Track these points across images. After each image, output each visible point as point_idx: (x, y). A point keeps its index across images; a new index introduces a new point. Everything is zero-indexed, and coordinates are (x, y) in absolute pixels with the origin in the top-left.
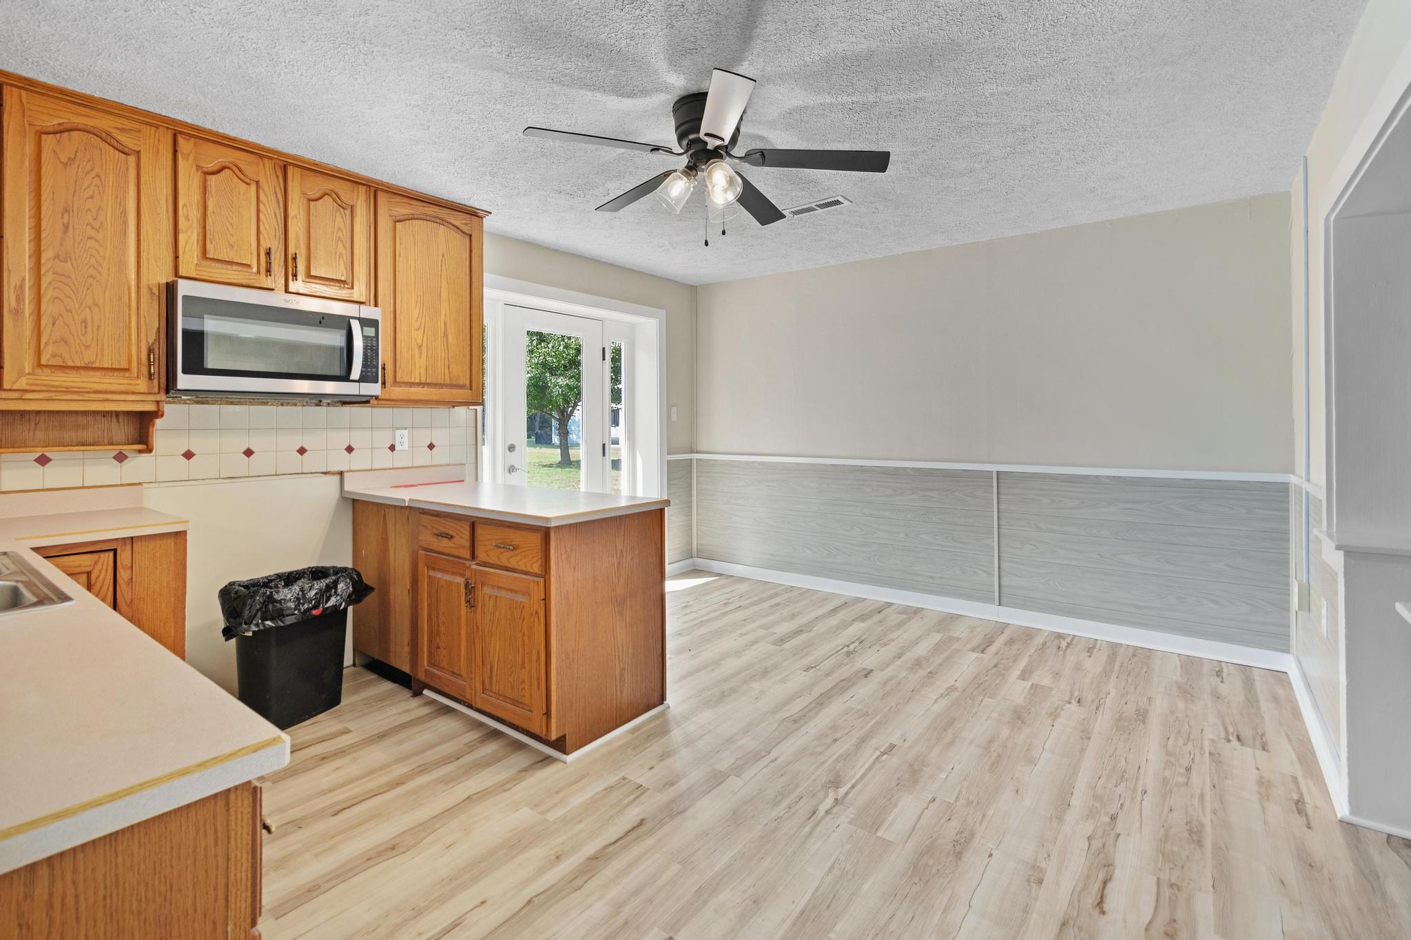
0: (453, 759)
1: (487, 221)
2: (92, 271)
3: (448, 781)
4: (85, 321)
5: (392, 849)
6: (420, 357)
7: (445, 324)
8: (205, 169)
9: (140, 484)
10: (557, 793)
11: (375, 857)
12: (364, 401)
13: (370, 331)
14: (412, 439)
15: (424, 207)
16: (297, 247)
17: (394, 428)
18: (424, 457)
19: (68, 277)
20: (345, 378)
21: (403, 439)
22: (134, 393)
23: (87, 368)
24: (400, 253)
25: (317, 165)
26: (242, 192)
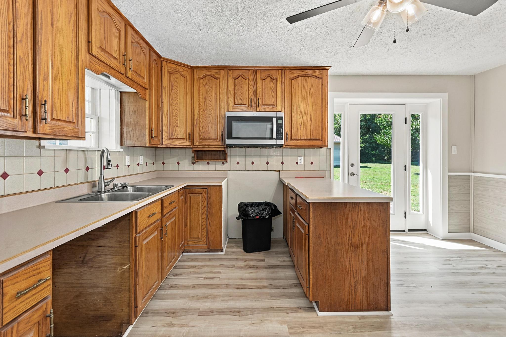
0: (282, 288)
1: (330, 71)
2: (210, 113)
3: (274, 296)
4: (209, 127)
5: (237, 312)
6: (301, 129)
7: (311, 115)
8: (235, 78)
9: (227, 171)
10: (303, 328)
11: (232, 312)
12: (280, 146)
13: (280, 121)
14: (304, 160)
15: (302, 72)
16: (259, 96)
17: (298, 156)
18: (309, 167)
19: (205, 115)
20: (272, 138)
21: (301, 160)
22: (219, 145)
23: (209, 139)
24: (293, 91)
25: (265, 67)
26: (244, 82)
